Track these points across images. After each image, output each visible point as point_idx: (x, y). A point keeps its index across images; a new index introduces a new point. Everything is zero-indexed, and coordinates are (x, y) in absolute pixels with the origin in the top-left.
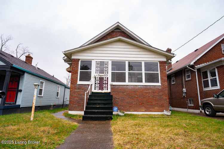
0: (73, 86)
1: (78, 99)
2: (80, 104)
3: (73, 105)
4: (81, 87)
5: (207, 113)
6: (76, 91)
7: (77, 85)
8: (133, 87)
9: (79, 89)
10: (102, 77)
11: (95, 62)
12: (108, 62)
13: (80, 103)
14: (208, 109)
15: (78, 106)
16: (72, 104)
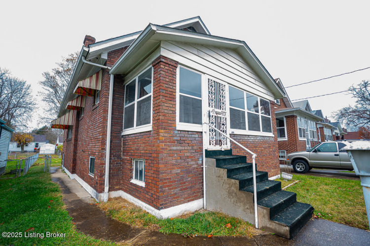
0: (166, 135)
1: (179, 171)
2: (185, 183)
3: (171, 189)
4: (184, 139)
5: (298, 169)
6: (175, 148)
7: (176, 132)
8: (253, 138)
9: (180, 142)
10: (219, 115)
11: (207, 80)
12: (225, 86)
13: (185, 180)
14: (299, 165)
15: (181, 190)
16: (168, 186)
